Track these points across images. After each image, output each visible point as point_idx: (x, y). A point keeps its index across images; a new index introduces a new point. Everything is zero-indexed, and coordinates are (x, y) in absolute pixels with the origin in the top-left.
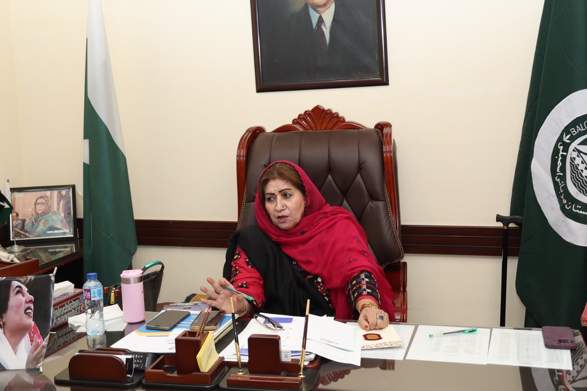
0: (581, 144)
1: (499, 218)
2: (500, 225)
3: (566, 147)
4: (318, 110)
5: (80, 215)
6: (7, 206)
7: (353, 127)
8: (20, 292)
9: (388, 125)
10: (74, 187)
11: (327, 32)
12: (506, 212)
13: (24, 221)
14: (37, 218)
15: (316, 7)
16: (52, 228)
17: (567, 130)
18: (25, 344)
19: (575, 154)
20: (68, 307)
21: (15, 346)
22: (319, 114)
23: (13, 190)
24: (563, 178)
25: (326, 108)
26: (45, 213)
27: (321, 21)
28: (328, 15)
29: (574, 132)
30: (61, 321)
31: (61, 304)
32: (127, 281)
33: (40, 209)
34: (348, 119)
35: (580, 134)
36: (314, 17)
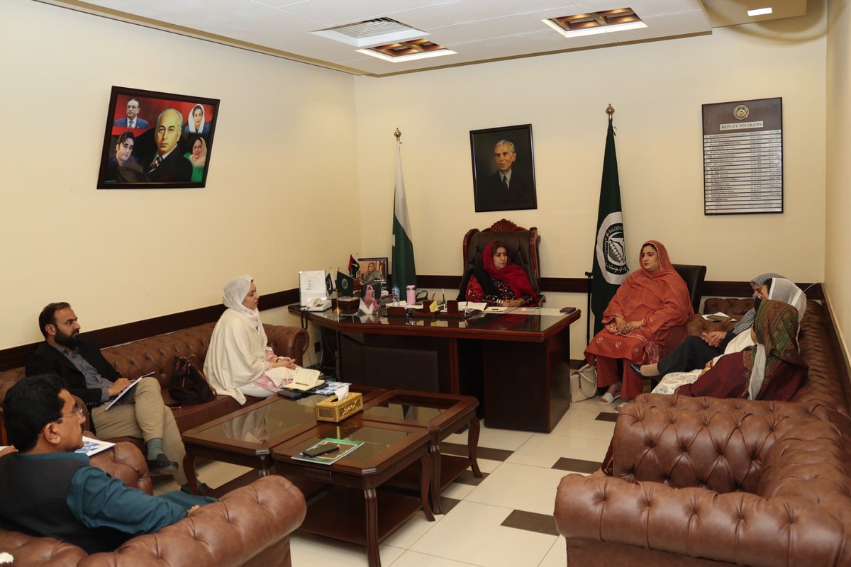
0: (613, 237)
1: (587, 274)
2: (587, 277)
3: (608, 238)
4: (503, 221)
5: (390, 273)
6: (357, 266)
7: (520, 229)
8: (370, 289)
9: (536, 229)
10: (387, 259)
11: (508, 183)
12: (590, 271)
13: (363, 275)
14: (370, 273)
15: (503, 171)
16: (376, 279)
17: (607, 231)
18: (372, 307)
19: (610, 242)
20: (386, 300)
21: (368, 307)
22: (504, 223)
23: (359, 259)
24: (607, 253)
25: (508, 220)
26: (373, 271)
27: (505, 178)
28: (508, 176)
29: (610, 232)
30: (383, 304)
31: (384, 298)
32: (409, 289)
33: (371, 269)
34: (518, 226)
35: (612, 233)
36: (502, 176)
